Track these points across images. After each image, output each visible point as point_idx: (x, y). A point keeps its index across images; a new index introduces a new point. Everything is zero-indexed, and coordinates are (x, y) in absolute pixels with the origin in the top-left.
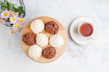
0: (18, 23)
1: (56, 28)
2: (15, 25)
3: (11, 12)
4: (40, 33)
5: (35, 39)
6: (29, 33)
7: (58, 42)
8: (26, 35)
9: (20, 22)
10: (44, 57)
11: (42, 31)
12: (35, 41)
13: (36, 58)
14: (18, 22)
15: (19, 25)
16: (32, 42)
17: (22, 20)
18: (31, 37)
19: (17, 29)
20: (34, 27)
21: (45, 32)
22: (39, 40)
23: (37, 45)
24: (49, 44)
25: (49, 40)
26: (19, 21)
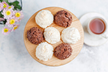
0: (13, 19)
1: (69, 17)
2: (10, 20)
3: (5, 5)
4: (48, 27)
5: (43, 34)
6: (34, 27)
7: (74, 35)
8: (30, 30)
9: (16, 17)
10: (56, 58)
11: (51, 24)
12: (44, 37)
13: (46, 60)
14: (14, 17)
15: (14, 21)
16: (40, 39)
17: (18, 15)
18: (37, 31)
19: (12, 26)
20: (41, 19)
21: (55, 25)
22: (50, 35)
23: (46, 42)
24: (62, 41)
25: (61, 35)
26: (14, 15)
